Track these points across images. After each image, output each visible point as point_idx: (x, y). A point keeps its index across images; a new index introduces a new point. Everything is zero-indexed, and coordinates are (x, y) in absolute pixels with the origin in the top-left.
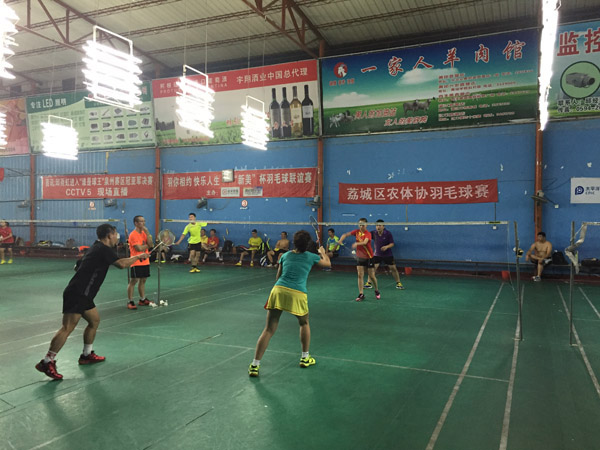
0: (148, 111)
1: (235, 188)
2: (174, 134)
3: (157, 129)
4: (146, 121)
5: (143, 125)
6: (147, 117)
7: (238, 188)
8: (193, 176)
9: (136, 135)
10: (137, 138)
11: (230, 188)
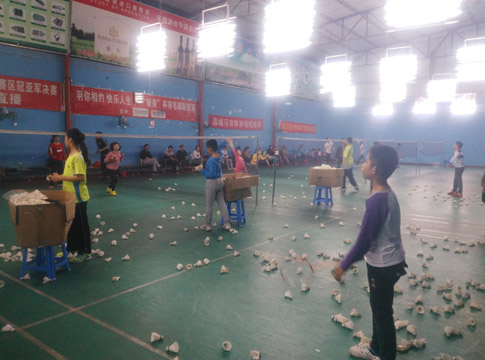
0: (63, 12)
1: (145, 110)
2: (93, 46)
3: (72, 35)
4: (58, 22)
5: (54, 25)
6: (61, 18)
7: (147, 110)
8: (105, 93)
9: (43, 34)
10: (44, 38)
11: (140, 109)
